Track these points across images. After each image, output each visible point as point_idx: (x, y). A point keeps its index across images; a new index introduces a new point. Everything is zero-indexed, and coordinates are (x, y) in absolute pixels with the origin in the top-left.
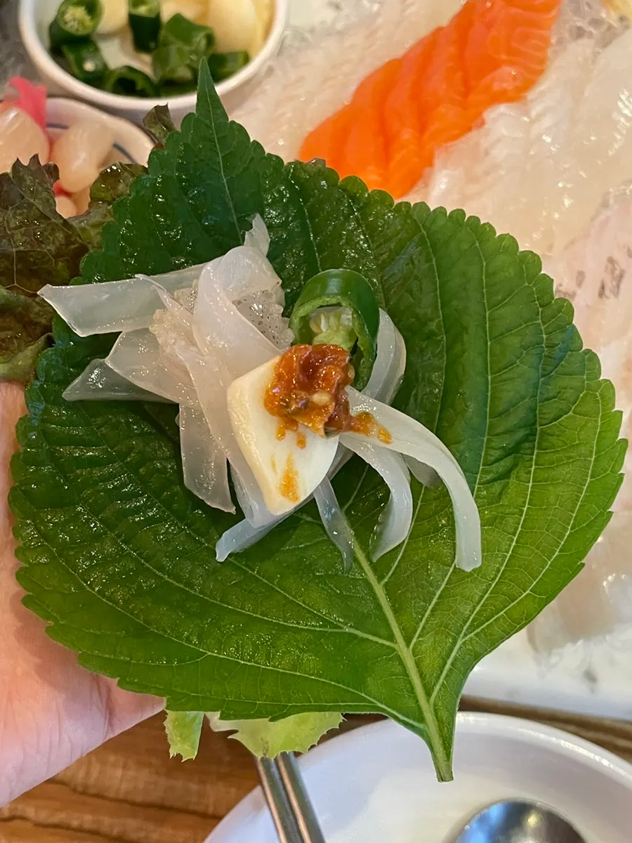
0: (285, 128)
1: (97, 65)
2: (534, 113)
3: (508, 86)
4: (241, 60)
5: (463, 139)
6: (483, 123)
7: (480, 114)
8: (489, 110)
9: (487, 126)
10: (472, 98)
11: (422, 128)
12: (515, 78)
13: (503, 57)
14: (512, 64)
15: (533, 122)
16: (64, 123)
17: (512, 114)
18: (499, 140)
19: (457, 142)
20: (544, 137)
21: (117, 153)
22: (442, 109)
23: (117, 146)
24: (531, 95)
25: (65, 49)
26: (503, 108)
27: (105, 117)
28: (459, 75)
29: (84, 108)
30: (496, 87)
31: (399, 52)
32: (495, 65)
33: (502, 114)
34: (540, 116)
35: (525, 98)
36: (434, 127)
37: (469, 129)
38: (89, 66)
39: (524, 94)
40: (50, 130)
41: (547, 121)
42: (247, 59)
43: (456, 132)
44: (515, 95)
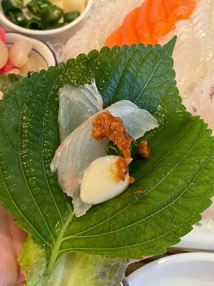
0: (98, 37)
1: (22, 18)
2: (194, 23)
3: (184, 13)
4: (77, 14)
5: (168, 34)
6: (175, 28)
7: (174, 24)
8: (177, 22)
9: (177, 29)
10: (170, 19)
11: (151, 32)
12: (185, 10)
13: (180, 3)
14: (183, 5)
15: (195, 25)
16: (13, 42)
17: (186, 23)
18: (182, 33)
19: (166, 35)
20: (200, 31)
21: (34, 51)
22: (159, 24)
23: (33, 49)
24: (192, 16)
25: (10, 13)
26: (182, 21)
27: (28, 39)
28: (164, 10)
29: (20, 36)
30: (179, 14)
31: (139, 5)
32: (177, 6)
33: (182, 24)
34: (197, 23)
35: (190, 17)
36: (156, 31)
37: (170, 31)
38: (20, 19)
39: (189, 16)
40: (8, 45)
41: (200, 25)
42: (79, 14)
43: (165, 32)
44: (186, 16)
